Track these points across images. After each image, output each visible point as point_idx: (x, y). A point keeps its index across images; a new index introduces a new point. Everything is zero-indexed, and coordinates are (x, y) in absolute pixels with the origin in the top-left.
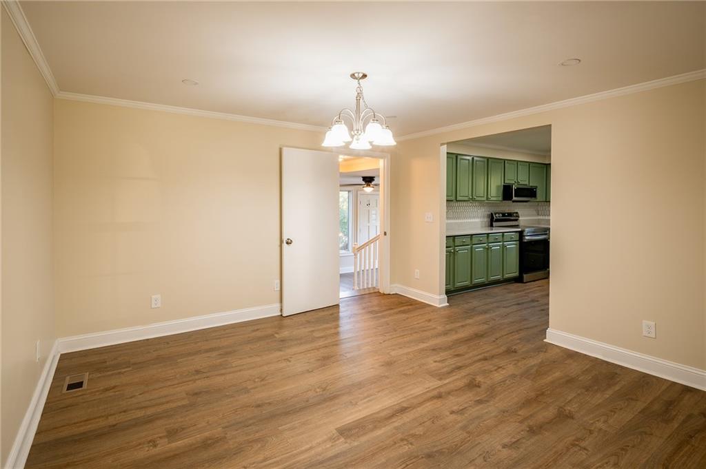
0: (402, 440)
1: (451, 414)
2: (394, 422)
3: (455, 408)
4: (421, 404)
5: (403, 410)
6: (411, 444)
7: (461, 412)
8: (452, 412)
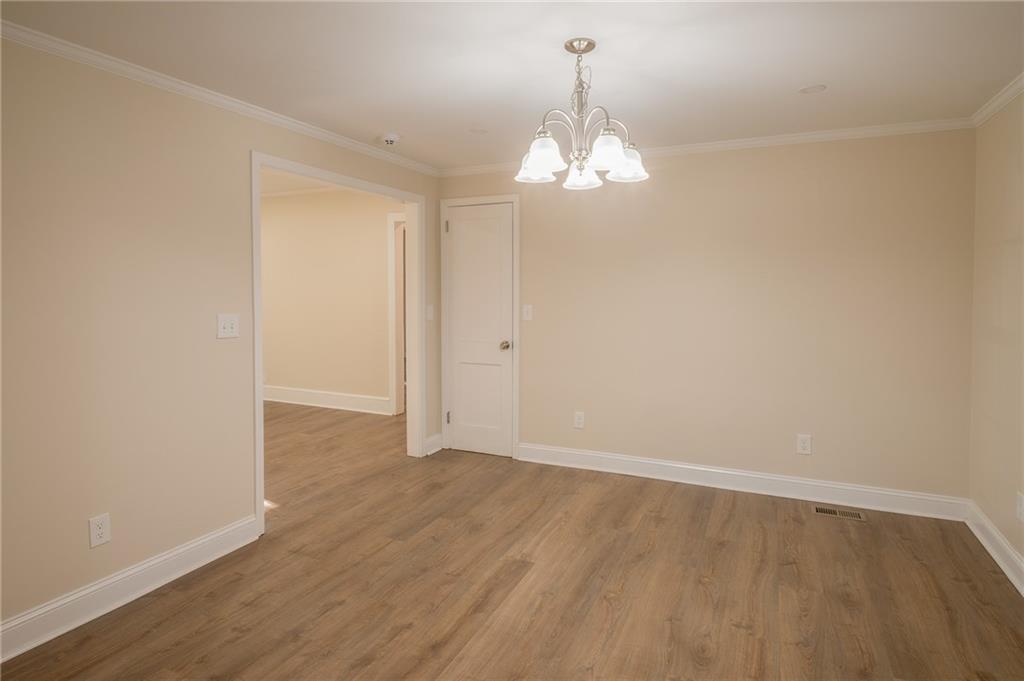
0: (459, 575)
1: (411, 624)
2: (479, 590)
3: (406, 635)
4: (460, 624)
5: (478, 607)
6: (448, 574)
7: (399, 630)
8: (409, 626)
